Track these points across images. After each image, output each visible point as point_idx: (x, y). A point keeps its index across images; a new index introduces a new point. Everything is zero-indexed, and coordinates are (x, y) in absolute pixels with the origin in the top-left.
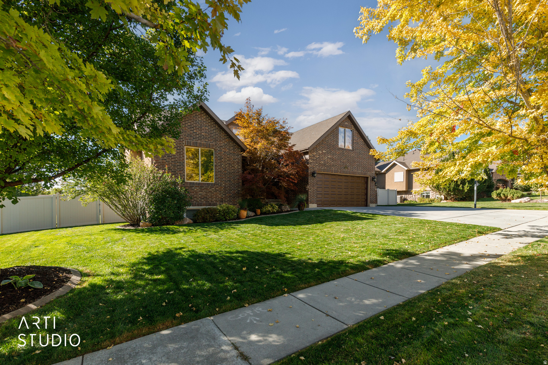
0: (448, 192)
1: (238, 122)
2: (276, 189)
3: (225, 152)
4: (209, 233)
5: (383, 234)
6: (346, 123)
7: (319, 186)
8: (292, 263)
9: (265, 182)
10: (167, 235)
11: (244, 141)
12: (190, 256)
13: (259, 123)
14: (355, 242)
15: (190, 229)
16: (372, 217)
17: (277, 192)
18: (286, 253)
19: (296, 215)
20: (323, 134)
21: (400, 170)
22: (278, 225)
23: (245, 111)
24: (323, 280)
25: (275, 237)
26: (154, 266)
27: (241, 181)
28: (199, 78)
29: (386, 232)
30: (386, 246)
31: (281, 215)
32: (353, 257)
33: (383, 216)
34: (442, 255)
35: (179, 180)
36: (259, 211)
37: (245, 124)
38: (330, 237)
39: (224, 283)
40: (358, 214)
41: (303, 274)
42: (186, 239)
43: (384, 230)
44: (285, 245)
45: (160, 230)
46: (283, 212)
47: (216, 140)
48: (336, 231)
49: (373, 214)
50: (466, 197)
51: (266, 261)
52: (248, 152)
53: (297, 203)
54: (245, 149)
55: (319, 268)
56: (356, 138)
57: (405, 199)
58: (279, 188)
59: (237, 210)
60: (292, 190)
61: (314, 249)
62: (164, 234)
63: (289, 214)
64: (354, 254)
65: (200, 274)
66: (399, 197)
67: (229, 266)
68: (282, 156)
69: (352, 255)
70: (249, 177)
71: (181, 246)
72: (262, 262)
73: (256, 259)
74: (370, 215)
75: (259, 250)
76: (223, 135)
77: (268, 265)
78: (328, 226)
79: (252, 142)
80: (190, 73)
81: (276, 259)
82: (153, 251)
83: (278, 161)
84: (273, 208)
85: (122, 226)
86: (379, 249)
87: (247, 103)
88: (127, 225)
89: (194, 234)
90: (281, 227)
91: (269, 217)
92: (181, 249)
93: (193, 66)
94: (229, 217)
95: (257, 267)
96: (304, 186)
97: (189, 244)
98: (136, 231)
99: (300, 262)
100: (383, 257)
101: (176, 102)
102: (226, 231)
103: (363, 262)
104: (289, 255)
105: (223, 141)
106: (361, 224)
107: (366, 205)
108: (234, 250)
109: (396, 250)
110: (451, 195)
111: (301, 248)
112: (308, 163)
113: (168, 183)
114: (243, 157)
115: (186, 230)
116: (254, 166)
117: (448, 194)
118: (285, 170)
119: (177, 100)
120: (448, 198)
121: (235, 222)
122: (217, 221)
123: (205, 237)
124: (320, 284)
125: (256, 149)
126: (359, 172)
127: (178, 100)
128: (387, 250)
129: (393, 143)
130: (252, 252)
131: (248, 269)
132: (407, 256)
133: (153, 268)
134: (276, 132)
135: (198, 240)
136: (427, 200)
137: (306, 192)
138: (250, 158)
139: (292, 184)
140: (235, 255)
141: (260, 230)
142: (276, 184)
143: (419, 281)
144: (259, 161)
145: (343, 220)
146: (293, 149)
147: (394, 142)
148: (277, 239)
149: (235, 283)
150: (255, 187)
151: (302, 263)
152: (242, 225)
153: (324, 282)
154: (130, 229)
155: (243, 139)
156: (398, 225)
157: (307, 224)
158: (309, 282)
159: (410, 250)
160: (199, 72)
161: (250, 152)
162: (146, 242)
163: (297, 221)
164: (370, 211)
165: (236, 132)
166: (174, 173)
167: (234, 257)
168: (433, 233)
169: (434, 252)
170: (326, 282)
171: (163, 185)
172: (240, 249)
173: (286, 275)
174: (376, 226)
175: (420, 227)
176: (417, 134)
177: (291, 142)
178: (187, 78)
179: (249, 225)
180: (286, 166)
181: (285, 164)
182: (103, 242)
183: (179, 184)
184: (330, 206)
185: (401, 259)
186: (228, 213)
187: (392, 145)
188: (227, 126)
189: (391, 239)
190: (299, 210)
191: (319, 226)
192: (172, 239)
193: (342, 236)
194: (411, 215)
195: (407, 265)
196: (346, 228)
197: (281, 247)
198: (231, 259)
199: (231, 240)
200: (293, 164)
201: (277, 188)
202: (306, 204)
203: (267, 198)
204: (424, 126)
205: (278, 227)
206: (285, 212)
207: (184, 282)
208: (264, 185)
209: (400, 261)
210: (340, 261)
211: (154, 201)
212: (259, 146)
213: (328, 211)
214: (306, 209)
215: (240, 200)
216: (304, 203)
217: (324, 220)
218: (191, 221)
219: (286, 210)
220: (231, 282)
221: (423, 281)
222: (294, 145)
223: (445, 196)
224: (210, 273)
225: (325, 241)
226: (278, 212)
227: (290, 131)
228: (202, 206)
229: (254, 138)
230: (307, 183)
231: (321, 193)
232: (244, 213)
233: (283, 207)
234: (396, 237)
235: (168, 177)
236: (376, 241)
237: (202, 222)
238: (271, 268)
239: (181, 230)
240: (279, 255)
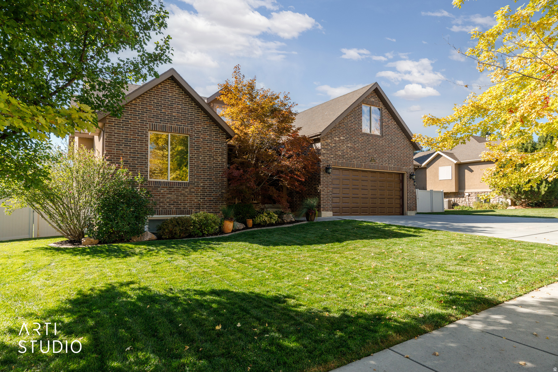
0: (517, 194)
1: (222, 98)
2: (275, 190)
3: (204, 139)
4: (176, 256)
5: (436, 262)
6: (372, 100)
7: (335, 186)
8: (297, 318)
9: (259, 181)
10: (114, 260)
11: (231, 124)
12: (140, 298)
13: (252, 99)
14: (395, 276)
15: (150, 250)
16: (414, 232)
17: (275, 195)
18: (288, 297)
19: (303, 228)
20: (340, 114)
21: (447, 163)
22: (278, 245)
23: (232, 82)
24: (349, 357)
25: (271, 265)
26: (80, 316)
27: (225, 179)
28: (156, 28)
29: (440, 259)
30: (447, 287)
31: (282, 229)
32: (395, 306)
33: (430, 231)
34: (544, 304)
35: (138, 179)
36: (250, 222)
37: (233, 101)
38: (355, 267)
39: (181, 358)
40: (394, 228)
41: (316, 341)
42: (140, 266)
43: (437, 255)
44: (285, 280)
45: (107, 251)
46: (284, 223)
47: (192, 123)
48: (364, 257)
49: (415, 228)
50: (544, 202)
51: (254, 312)
52: (237, 139)
53: (305, 210)
54: (231, 134)
55: (341, 330)
56: (385, 119)
57: (455, 204)
58: (280, 189)
59: (219, 220)
60: (297, 192)
61: (331, 288)
62: (111, 258)
63: (293, 227)
64: (397, 300)
65: (145, 335)
66: (446, 200)
67: (194, 321)
68: (283, 144)
69: (393, 303)
70: (236, 173)
71: (128, 279)
72: (249, 313)
73: (240, 307)
74: (411, 230)
75: (245, 290)
76: (202, 115)
77: (258, 319)
78: (351, 247)
79: (242, 125)
80: (143, 21)
81: (271, 307)
82: (86, 288)
83: (278, 152)
84: (271, 218)
85: (58, 243)
86: (436, 292)
87: (235, 72)
88: (65, 242)
89: (154, 259)
90: (281, 247)
91: (264, 231)
92: (128, 284)
93: (147, 10)
94: (208, 231)
95: (239, 325)
96: (314, 186)
97: (143, 275)
98: (74, 252)
99: (311, 316)
100: (446, 308)
101: (122, 63)
102: (201, 254)
103: (414, 318)
104: (293, 301)
105: (203, 125)
106: (400, 245)
107: (402, 213)
108: (207, 288)
109: (464, 295)
110: (522, 198)
111: (311, 285)
112: (320, 154)
113: (122, 183)
114: (229, 146)
115: (144, 251)
116: (245, 159)
117: (517, 197)
118: (287, 163)
119: (123, 61)
120: (517, 203)
121: (215, 238)
122: (190, 236)
123: (168, 264)
124: (345, 364)
125: (246, 134)
126: (391, 167)
127: (126, 60)
128: (451, 294)
129: (447, 125)
130: (235, 294)
131: (224, 327)
132: (485, 306)
133: (75, 322)
134: (274, 112)
135: (158, 268)
136: (486, 206)
137: (317, 195)
138: (240, 147)
139: (297, 184)
140: (208, 297)
141: (249, 252)
142: (275, 184)
143: (522, 363)
144: (252, 151)
145: (371, 238)
146: (298, 135)
147: (449, 122)
148: (274, 268)
149: (200, 359)
150: (244, 187)
151: (313, 318)
152: (225, 244)
153: (350, 361)
154: (67, 249)
155: (230, 121)
156: (456, 247)
157: (319, 243)
158: (326, 362)
159: (488, 295)
160: (157, 19)
161: (238, 139)
162: (81, 272)
163: (305, 237)
164: (410, 223)
165: (220, 111)
166: (133, 169)
167: (205, 301)
168: (515, 261)
169: (527, 298)
170: (356, 359)
171: (116, 185)
172: (217, 287)
173: (286, 343)
174: (423, 248)
175: (491, 250)
176: (488, 110)
177: (296, 124)
178: (139, 29)
179: (234, 243)
180: (289, 158)
181: (287, 155)
182: (19, 271)
183: (138, 184)
184: (351, 214)
185: (476, 312)
186: (206, 225)
187: (446, 128)
188: (209, 104)
189: (451, 272)
190: (308, 220)
191: (337, 246)
192: (121, 266)
193: (374, 264)
194: (470, 230)
195: (489, 324)
196: (378, 251)
197: (279, 284)
198: (200, 305)
199: (205, 270)
200: (298, 155)
201: (277, 189)
202: (317, 212)
203: (263, 203)
204: (499, 98)
205: (276, 247)
206: (288, 223)
207: (115, 353)
208: (258, 185)
209: (475, 315)
210: (375, 315)
211: (103, 208)
212: (250, 130)
213: (349, 222)
214: (317, 219)
215: (225, 207)
216: (315, 211)
217: (344, 236)
218: (154, 237)
219: (289, 220)
220: (192, 356)
221: (529, 365)
222: (299, 129)
223: (512, 200)
224: (161, 334)
225: (346, 273)
226: (277, 224)
227: (293, 110)
228: (171, 214)
229: (245, 120)
230: (318, 182)
231: (338, 195)
232: (229, 225)
233: (285, 216)
234: (458, 268)
235: (123, 173)
236: (428, 275)
237: (169, 239)
238: (262, 327)
239: (137, 250)
240: (277, 300)
